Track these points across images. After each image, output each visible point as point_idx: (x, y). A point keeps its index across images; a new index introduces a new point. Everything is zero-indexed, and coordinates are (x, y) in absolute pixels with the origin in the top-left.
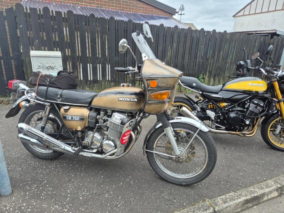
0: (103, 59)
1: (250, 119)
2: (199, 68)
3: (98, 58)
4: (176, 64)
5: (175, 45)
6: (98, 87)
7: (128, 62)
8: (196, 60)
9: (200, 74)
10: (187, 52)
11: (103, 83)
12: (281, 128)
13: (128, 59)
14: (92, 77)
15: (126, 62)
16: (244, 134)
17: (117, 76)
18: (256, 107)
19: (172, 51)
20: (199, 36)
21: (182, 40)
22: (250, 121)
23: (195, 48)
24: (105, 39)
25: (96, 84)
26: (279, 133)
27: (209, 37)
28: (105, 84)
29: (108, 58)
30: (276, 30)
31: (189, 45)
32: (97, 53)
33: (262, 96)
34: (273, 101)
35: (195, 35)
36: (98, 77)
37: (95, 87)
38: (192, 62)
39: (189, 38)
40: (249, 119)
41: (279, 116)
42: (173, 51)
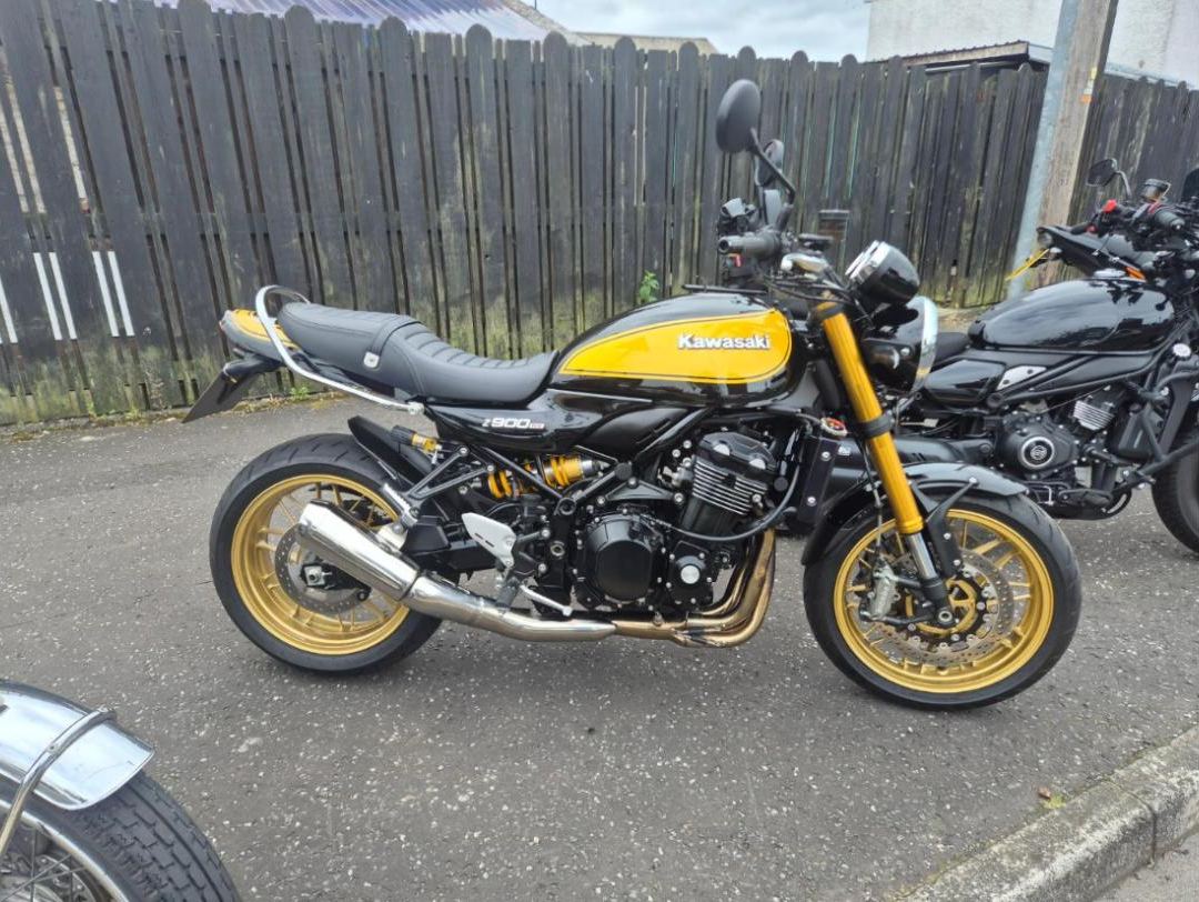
0: (60, 222)
1: (702, 555)
2: (633, 243)
3: (29, 222)
4: (509, 230)
5: (486, 131)
6: (64, 377)
7: (224, 234)
8: (613, 203)
9: (644, 274)
10: (559, 163)
11: (89, 355)
12: (900, 587)
13: (220, 214)
14: (16, 326)
15: (209, 232)
16: (697, 632)
17: (172, 309)
18: (729, 481)
19: (477, 164)
20: (609, 78)
21: (523, 101)
22: (702, 565)
23: (601, 142)
24: (53, 110)
25: (44, 361)
26: (887, 615)
27: (667, 82)
28: (101, 361)
29: (94, 215)
30: (1028, 44)
31: (563, 128)
32: (20, 189)
33: (764, 408)
34: (821, 438)
35: (588, 73)
36: (49, 324)
37: (40, 378)
38: (591, 213)
39: (558, 89)
40: (697, 555)
41: (880, 518)
42: (483, 161)
